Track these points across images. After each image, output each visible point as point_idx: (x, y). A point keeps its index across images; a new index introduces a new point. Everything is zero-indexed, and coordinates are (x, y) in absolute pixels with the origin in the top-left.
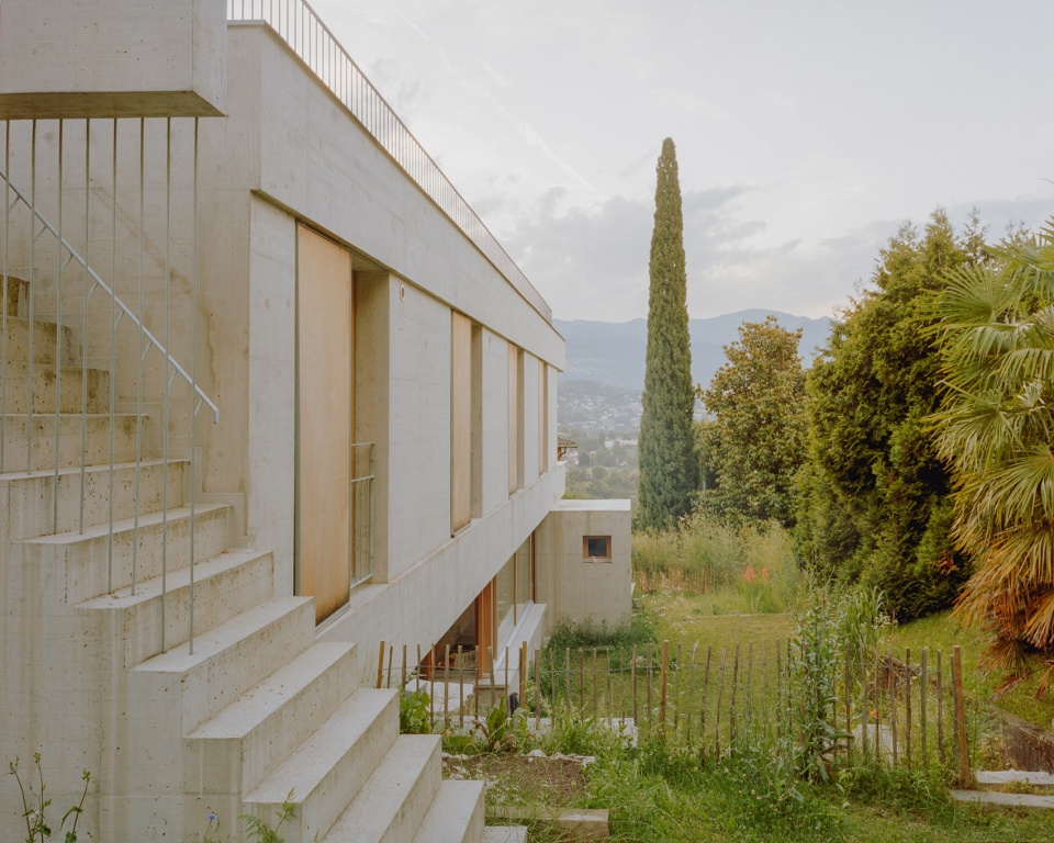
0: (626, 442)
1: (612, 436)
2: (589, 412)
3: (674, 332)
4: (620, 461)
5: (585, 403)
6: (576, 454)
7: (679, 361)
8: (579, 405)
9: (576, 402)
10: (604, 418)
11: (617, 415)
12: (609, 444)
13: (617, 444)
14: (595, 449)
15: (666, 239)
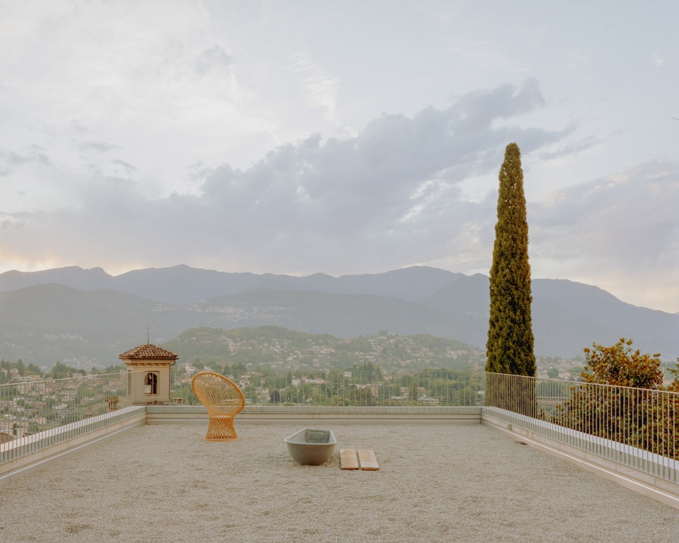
0: (311, 381)
1: (299, 376)
2: (277, 354)
3: (522, 355)
4: (306, 398)
5: (274, 346)
6: (267, 391)
7: (527, 387)
8: (268, 348)
9: (266, 345)
10: (290, 358)
11: (301, 356)
12: (295, 382)
13: (302, 382)
14: (284, 386)
15: (513, 255)
